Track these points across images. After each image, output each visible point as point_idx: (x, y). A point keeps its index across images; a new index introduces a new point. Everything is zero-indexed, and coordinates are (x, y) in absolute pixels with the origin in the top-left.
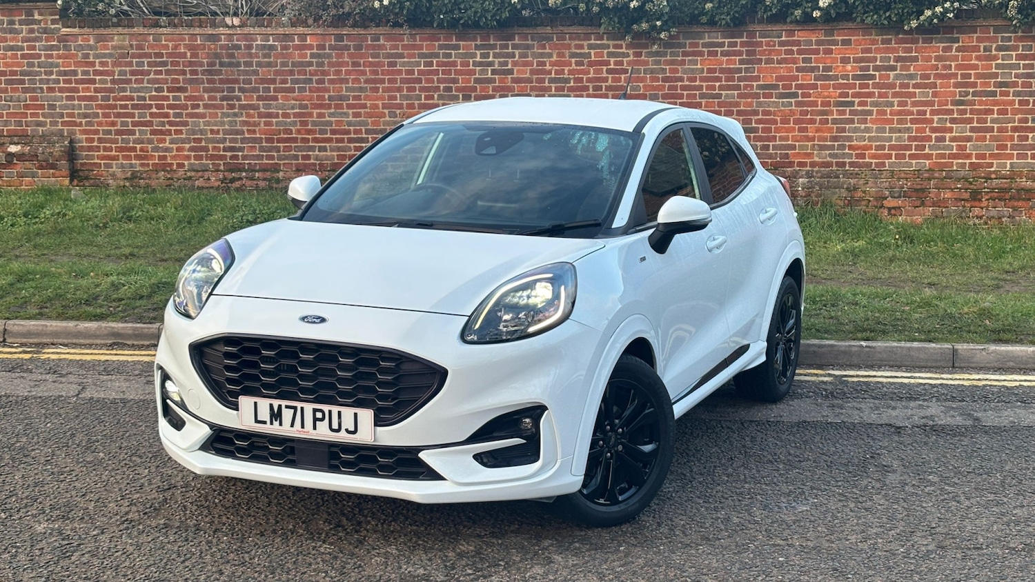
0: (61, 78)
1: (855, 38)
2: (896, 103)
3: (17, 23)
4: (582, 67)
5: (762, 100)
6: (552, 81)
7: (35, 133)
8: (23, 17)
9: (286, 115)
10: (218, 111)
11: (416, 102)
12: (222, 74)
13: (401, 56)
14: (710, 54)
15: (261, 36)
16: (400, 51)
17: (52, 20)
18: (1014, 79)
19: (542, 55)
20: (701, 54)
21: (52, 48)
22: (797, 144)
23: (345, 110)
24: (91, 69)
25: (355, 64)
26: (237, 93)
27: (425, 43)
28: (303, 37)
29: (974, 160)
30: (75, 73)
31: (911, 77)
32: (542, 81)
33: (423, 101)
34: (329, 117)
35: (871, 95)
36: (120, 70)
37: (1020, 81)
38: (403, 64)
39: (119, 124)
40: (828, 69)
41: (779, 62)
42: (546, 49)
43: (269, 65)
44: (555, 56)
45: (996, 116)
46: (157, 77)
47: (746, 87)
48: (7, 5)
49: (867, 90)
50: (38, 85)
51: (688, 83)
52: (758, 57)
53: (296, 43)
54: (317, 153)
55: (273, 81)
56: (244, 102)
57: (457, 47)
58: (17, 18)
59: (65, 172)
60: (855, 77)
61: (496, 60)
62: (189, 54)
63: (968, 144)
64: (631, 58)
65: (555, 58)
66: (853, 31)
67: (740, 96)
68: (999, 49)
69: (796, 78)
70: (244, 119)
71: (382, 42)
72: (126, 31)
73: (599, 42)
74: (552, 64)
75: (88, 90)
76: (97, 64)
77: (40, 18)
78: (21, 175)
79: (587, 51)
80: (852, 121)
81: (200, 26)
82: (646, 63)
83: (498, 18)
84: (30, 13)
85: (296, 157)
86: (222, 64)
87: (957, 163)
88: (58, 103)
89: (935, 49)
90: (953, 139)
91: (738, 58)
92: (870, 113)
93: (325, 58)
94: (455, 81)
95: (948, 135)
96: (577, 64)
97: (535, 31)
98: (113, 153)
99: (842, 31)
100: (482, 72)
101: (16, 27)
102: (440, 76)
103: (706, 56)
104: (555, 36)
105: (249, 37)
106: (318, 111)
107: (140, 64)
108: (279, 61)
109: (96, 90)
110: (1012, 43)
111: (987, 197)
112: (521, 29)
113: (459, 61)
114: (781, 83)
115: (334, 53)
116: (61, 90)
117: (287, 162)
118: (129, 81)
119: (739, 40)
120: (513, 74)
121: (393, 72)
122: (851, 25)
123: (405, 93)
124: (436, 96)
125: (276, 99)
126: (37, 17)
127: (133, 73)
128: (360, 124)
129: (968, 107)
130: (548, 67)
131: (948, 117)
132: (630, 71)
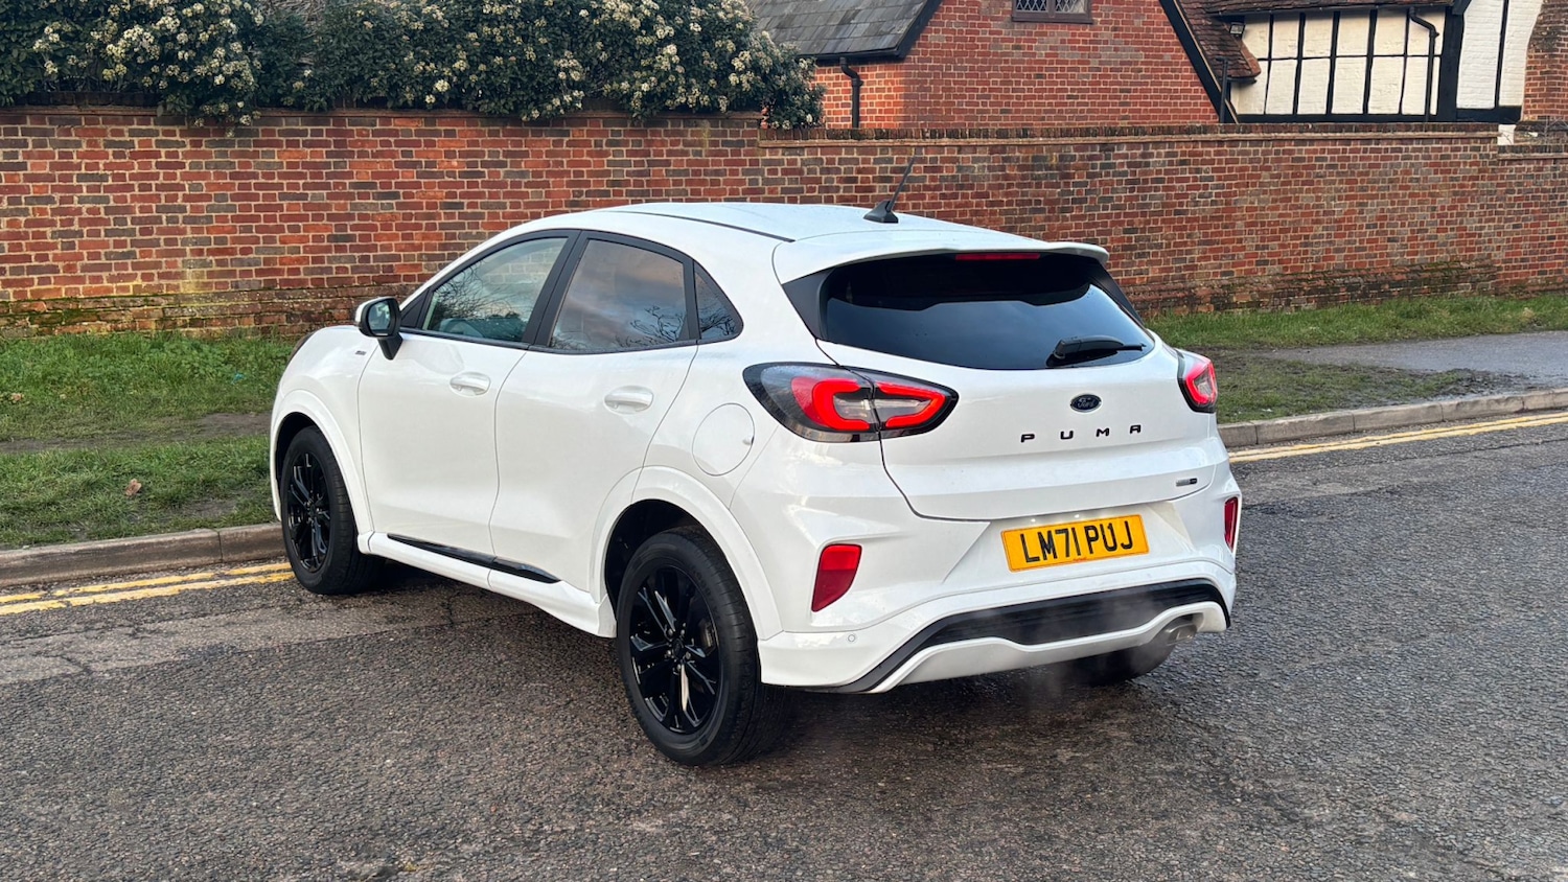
1: (460, 128)
4: (123, 160)
5: (357, 201)
6: (81, 178)
14: (290, 144)
18: (626, 178)
19: (66, 144)
20: (278, 144)
22: (402, 253)
31: (523, 174)
32: (69, 178)
35: (480, 195)
37: (632, 179)
40: (432, 164)
41: (374, 156)
42: (71, 135)
44: (84, 145)
47: (336, 185)
49: (476, 190)
51: (263, 181)
52: (349, 149)
60: (463, 175)
64: (188, 148)
66: (457, 121)
67: (330, 197)
68: (610, 143)
69: (396, 175)
74: (82, 156)
79: (128, 139)
80: (462, 226)
82: (207, 155)
89: (545, 143)
91: (324, 150)
92: (481, 216)
96: (116, 155)
97: (57, 112)
99: (444, 120)
103: (285, 148)
104: (83, 118)
110: (622, 137)
112: (35, 107)
114: (378, 181)
119: (324, 128)
120: (26, 169)
122: (458, 113)
130: (75, 160)
132: (187, 165)
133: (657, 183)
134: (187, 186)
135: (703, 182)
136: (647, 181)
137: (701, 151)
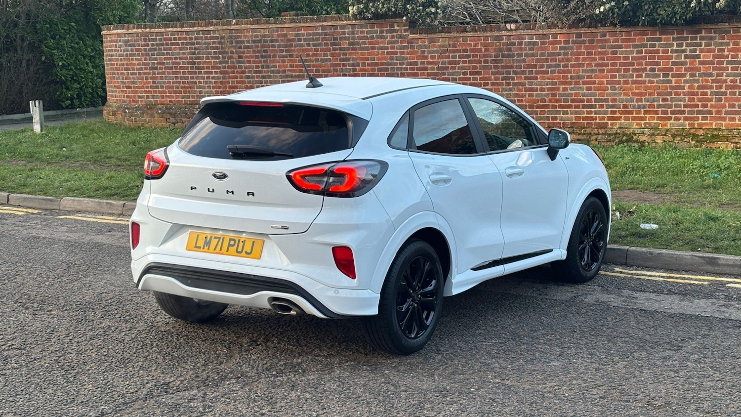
0: (408, 67)
3: (385, 32)
6: (729, 63)
8: (388, 28)
9: (542, 90)
10: (500, 87)
11: (630, 79)
12: (503, 63)
13: (621, 47)
15: (528, 36)
16: (620, 43)
17: (404, 29)
19: (722, 44)
21: (404, 47)
23: (581, 86)
24: (426, 61)
25: (589, 53)
26: (512, 75)
27: (637, 37)
28: (555, 36)
30: (416, 63)
32: (721, 63)
33: (635, 79)
34: (570, 90)
36: (442, 61)
38: (622, 53)
42: (725, 39)
43: (533, 55)
44: (731, 44)
46: (464, 65)
48: (380, 20)
50: (396, 72)
53: (551, 40)
54: (562, 115)
55: (535, 66)
56: (516, 81)
57: (660, 40)
58: (385, 29)
61: (688, 48)
62: (483, 49)
65: (731, 46)
70: (516, 92)
71: (607, 37)
72: (446, 35)
75: (423, 74)
76: (429, 57)
77: (398, 28)
81: (491, 31)
83: (685, 18)
84: (392, 26)
85: (548, 118)
86: (503, 56)
93: (569, 50)
94: (658, 64)
97: (717, 27)
100: (677, 57)
101: (384, 34)
102: (647, 60)
104: (732, 30)
106: (563, 86)
107: (454, 57)
108: (539, 52)
109: (428, 74)
112: (706, 25)
113: (661, 49)
115: (575, 46)
116: (408, 75)
117: (542, 121)
118: (447, 68)
120: (700, 58)
121: (614, 59)
123: (622, 73)
124: (644, 75)
125: (536, 78)
126: (396, 28)
127: (450, 63)
128: (591, 95)
130: (726, 53)
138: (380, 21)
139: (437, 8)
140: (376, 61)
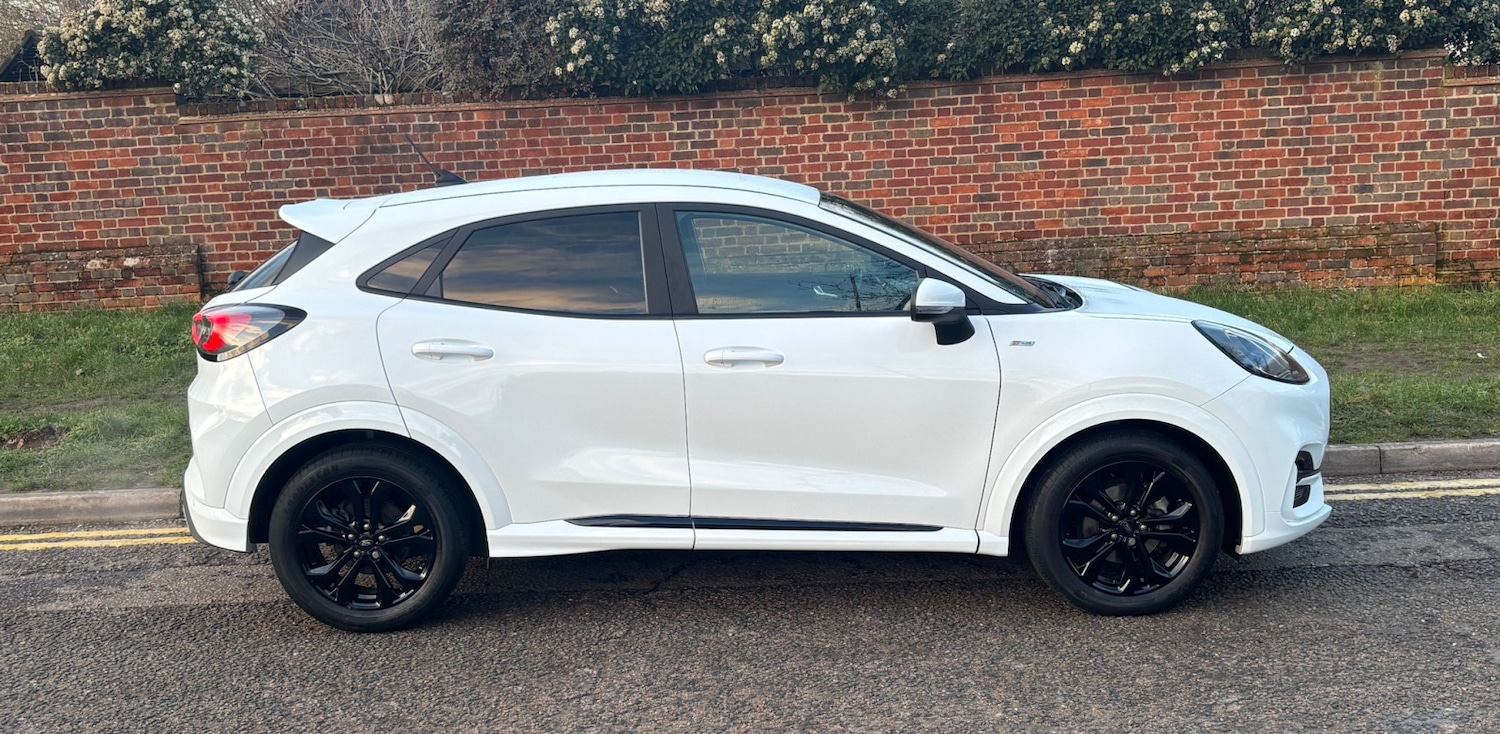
0: (182, 176)
1: (1105, 87)
2: (1153, 159)
3: (125, 113)
4: (795, 135)
5: (1002, 162)
6: (761, 152)
7: (155, 243)
8: (132, 106)
12: (375, 162)
13: (585, 131)
14: (941, 113)
15: (419, 116)
16: (584, 125)
17: (167, 108)
18: (1282, 127)
19: (748, 123)
20: (930, 113)
21: (169, 141)
22: (1043, 210)
24: (218, 164)
25: (532, 143)
26: (394, 183)
27: (612, 115)
28: (468, 114)
29: (1241, 219)
30: (198, 169)
31: (1169, 128)
32: (751, 152)
35: (1124, 151)
36: (253, 163)
37: (1289, 128)
38: (588, 141)
39: (255, 225)
40: (1076, 124)
41: (1020, 119)
42: (752, 115)
43: (430, 148)
44: (763, 123)
45: (1264, 168)
46: (298, 168)
47: (983, 149)
48: (116, 92)
49: (1120, 146)
50: (155, 186)
51: (917, 148)
52: (996, 114)
53: (461, 121)
57: (650, 118)
58: (124, 107)
59: (195, 286)
60: (1106, 131)
61: (696, 131)
62: (334, 140)
63: (1235, 201)
64: (851, 121)
66: (1101, 80)
67: (977, 159)
68: (1265, 93)
69: (1040, 136)
71: (562, 115)
72: (257, 116)
73: (813, 105)
74: (761, 133)
75: (215, 188)
76: (225, 157)
77: (153, 106)
78: (142, 293)
79: (800, 116)
80: (1104, 182)
81: (346, 107)
82: (868, 127)
83: (700, 81)
84: (140, 101)
86: (374, 150)
87: (1223, 224)
88: (180, 206)
89: (1194, 96)
90: (1217, 197)
91: (973, 116)
92: (1124, 171)
93: (496, 138)
94: (649, 157)
95: (1211, 193)
96: (790, 131)
97: (740, 96)
98: (251, 261)
99: (1089, 80)
100: (680, 145)
101: (125, 118)
102: (632, 152)
103: (936, 116)
104: (762, 100)
105: (404, 117)
107: (276, 154)
108: (441, 143)
109: (225, 188)
110: (1280, 86)
111: (1258, 260)
112: (723, 93)
113: (653, 133)
114: (1022, 143)
115: (506, 131)
116: (183, 190)
118: (264, 176)
119: (973, 96)
120: (716, 147)
121: (577, 151)
122: (1100, 72)
126: (148, 105)
127: (268, 165)
129: (1233, 160)
130: (756, 137)
131: (1211, 172)
132: (850, 137)
133: (1318, 130)
134: (849, 156)
135: (1373, 128)
136: (1307, 129)
137: (1372, 95)
138: (112, 93)
139: (240, 66)
140: (109, 168)
